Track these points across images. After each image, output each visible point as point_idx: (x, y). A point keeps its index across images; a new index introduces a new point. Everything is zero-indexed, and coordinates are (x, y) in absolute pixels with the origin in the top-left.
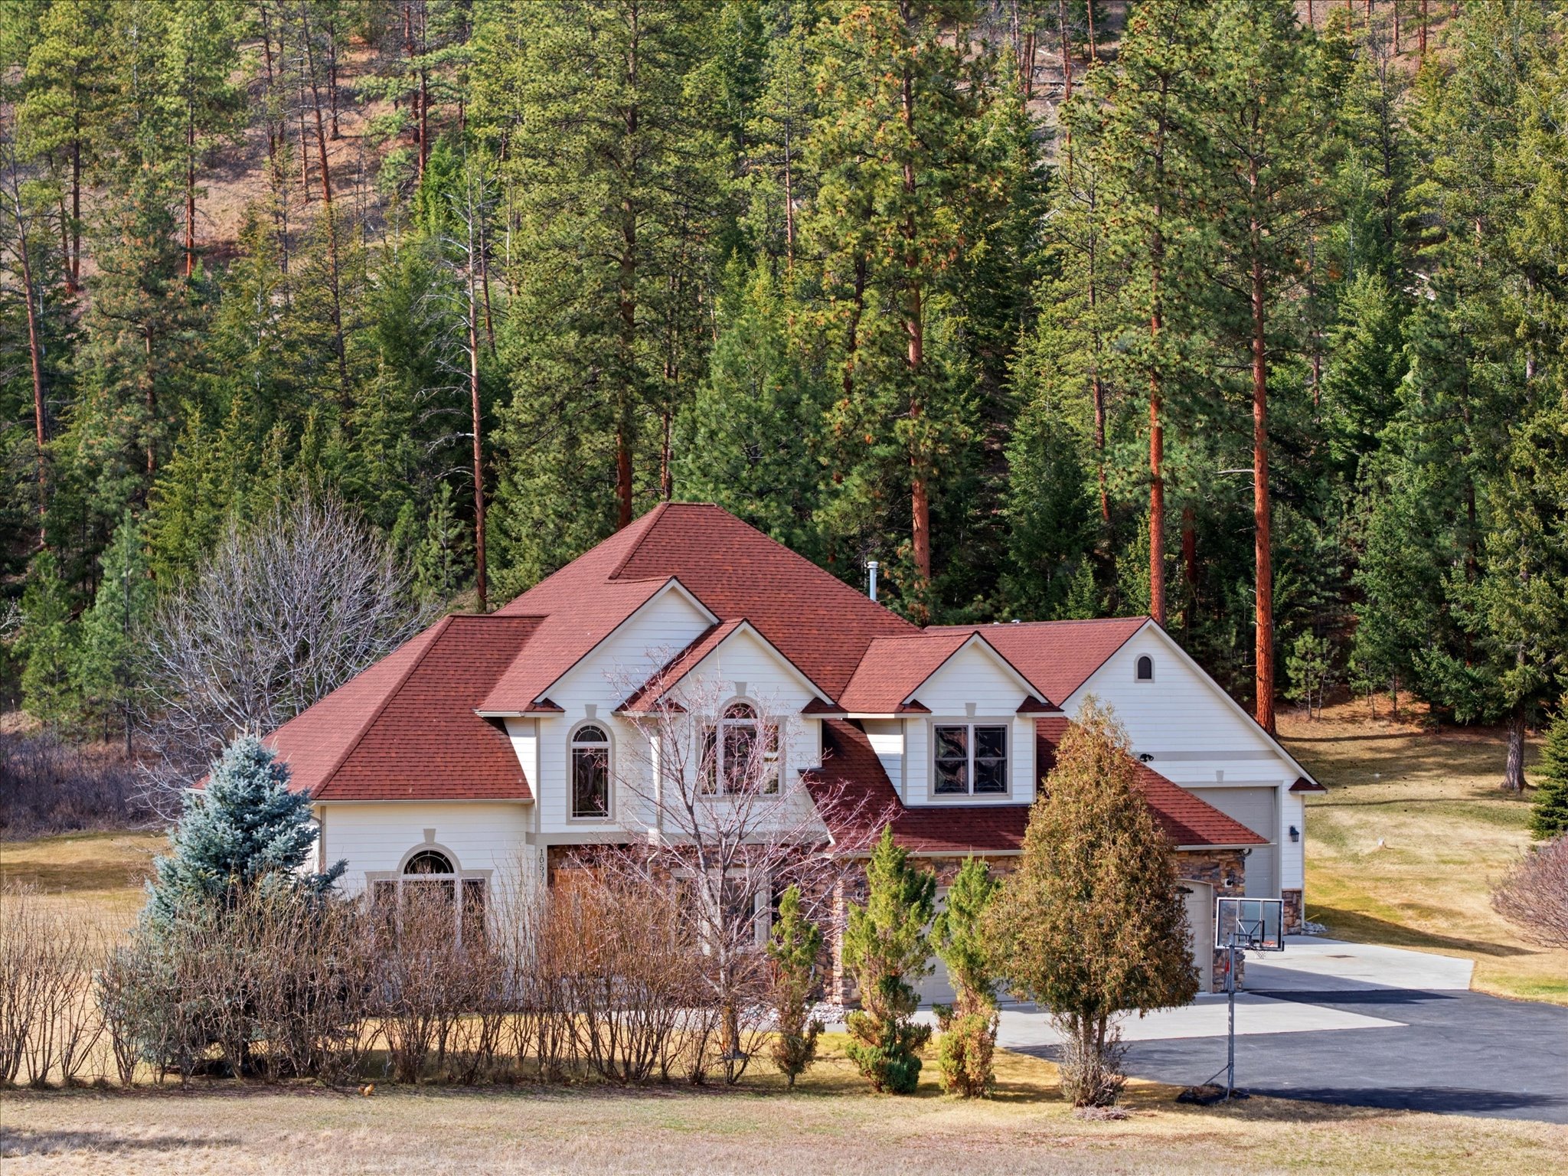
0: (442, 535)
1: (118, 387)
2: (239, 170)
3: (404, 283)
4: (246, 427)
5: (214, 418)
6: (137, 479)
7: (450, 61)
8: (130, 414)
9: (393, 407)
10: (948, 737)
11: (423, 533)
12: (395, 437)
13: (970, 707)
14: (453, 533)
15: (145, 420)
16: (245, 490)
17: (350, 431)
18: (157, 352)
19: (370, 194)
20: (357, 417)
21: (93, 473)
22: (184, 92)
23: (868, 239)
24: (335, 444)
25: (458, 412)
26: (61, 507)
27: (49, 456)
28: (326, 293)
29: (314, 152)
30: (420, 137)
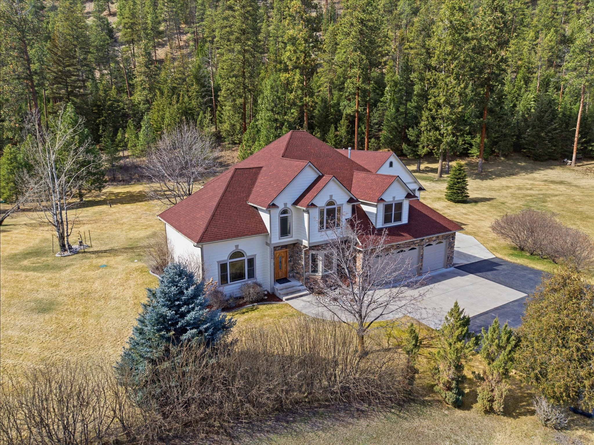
0: (209, 118)
1: (142, 87)
2: (163, 45)
3: (197, 67)
4: (168, 96)
5: (162, 93)
6: (148, 105)
7: (201, 25)
8: (146, 92)
9: (197, 92)
10: (388, 208)
11: (205, 117)
12: (198, 98)
13: (394, 198)
14: (211, 117)
15: (148, 94)
16: (169, 108)
17: (189, 97)
18: (150, 80)
19: (189, 50)
20: (190, 94)
21: (140, 104)
22: (152, 30)
23: (298, 58)
24: (186, 99)
25: (209, 93)
26: (134, 110)
27: (131, 100)
28: (181, 69)
29: (177, 42)
30: (196, 41)
